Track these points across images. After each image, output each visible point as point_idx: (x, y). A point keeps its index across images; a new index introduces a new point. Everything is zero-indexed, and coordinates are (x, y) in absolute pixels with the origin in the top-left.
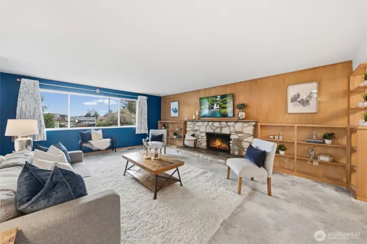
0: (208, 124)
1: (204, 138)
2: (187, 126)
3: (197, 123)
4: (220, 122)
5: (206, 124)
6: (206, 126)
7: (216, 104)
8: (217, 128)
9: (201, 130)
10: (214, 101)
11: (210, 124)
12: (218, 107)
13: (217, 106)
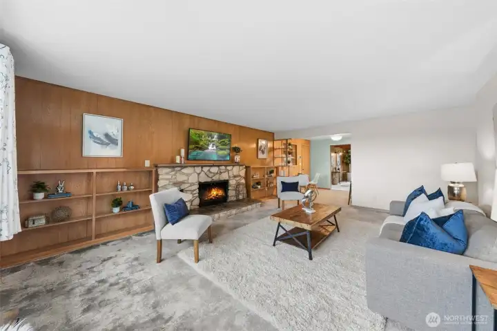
0: (202, 170)
1: (195, 192)
2: (160, 177)
3: (183, 170)
4: (219, 166)
5: (198, 170)
6: (199, 174)
7: (211, 145)
8: (215, 174)
9: (190, 181)
10: (209, 141)
11: (206, 169)
12: (215, 148)
13: (213, 147)
